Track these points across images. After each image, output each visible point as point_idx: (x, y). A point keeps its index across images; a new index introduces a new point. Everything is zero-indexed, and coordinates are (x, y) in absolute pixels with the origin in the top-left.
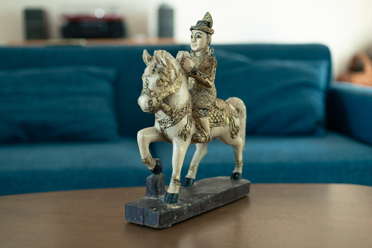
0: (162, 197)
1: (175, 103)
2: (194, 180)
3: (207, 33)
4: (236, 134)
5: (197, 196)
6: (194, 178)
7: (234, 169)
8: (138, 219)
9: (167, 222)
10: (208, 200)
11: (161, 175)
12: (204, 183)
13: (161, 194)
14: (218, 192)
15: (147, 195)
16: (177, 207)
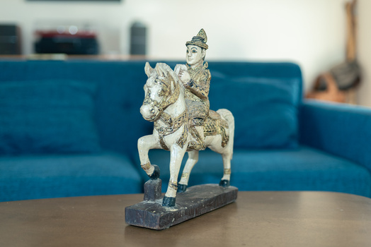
0: (160, 201)
1: (174, 112)
2: (187, 187)
3: (202, 48)
4: (226, 143)
5: (191, 200)
6: (187, 184)
7: (222, 177)
8: (138, 221)
9: (166, 224)
10: (202, 204)
11: (158, 180)
12: (195, 189)
13: (158, 198)
14: (210, 197)
15: (144, 200)
16: (175, 210)
